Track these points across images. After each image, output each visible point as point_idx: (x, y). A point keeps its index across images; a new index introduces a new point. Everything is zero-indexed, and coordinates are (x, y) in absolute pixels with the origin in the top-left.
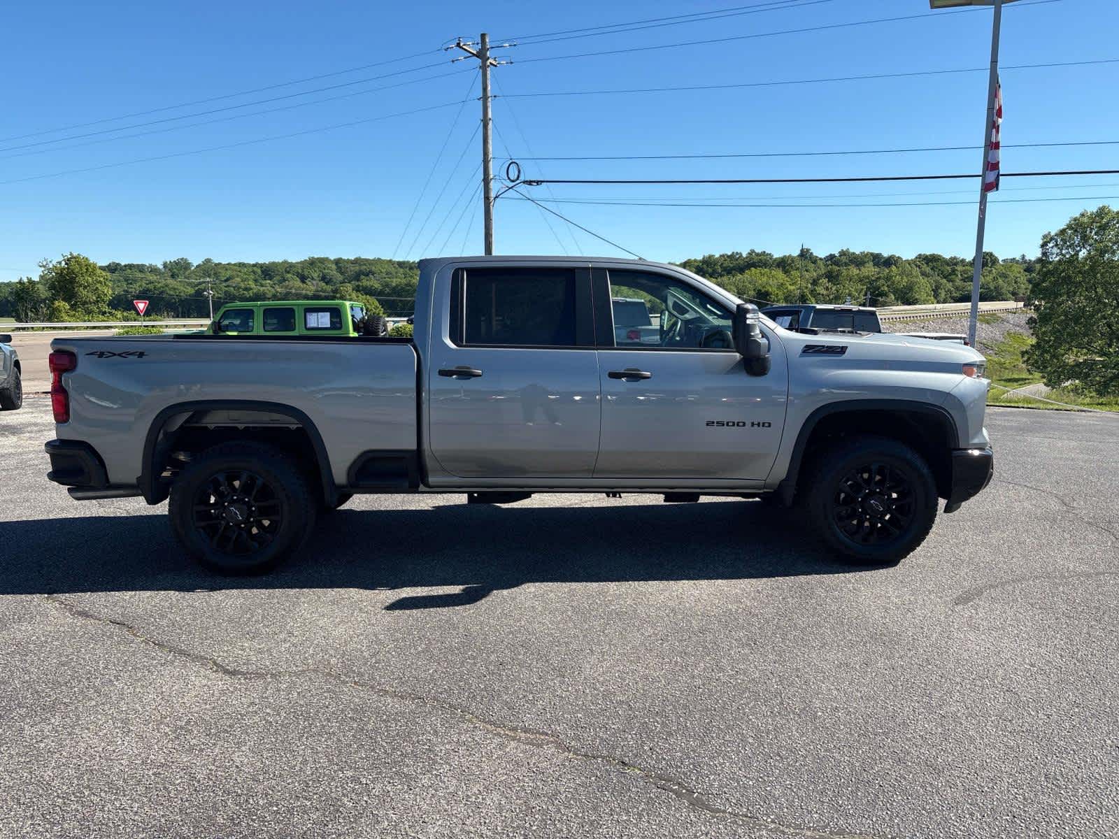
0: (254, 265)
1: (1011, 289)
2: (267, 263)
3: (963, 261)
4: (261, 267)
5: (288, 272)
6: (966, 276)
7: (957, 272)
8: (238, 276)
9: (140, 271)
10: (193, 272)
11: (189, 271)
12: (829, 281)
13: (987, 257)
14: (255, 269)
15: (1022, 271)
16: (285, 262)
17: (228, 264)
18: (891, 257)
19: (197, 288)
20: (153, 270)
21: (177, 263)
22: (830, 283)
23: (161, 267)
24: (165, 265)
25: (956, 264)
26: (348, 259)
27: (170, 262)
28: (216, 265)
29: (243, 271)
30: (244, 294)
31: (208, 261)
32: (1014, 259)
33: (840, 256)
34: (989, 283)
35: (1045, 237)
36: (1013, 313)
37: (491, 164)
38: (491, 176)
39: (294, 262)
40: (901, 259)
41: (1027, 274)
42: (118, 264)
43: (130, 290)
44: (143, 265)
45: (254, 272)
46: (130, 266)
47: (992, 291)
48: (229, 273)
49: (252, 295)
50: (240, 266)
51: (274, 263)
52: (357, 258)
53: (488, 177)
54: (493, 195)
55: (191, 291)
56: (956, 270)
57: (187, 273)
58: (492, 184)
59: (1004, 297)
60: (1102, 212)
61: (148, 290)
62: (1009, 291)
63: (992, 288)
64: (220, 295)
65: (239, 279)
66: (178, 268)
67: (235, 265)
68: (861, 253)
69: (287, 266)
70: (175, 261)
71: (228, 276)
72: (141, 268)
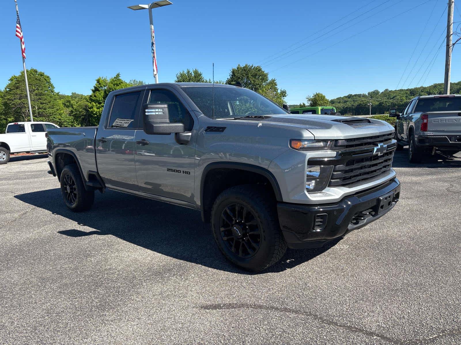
0: (407, 90)
2: (413, 88)
4: (410, 91)
5: (423, 92)
8: (398, 95)
9: (359, 97)
10: (380, 95)
11: (378, 95)
14: (407, 92)
16: (422, 87)
17: (395, 91)
19: (380, 102)
20: (364, 96)
21: (374, 92)
23: (367, 94)
24: (369, 93)
26: (454, 83)
27: (371, 92)
28: (390, 91)
29: (401, 93)
30: (400, 103)
31: (387, 90)
37: (452, 27)
38: (452, 33)
39: (426, 87)
42: (351, 95)
43: (354, 105)
44: (360, 94)
45: (406, 93)
46: (356, 95)
48: (394, 95)
49: (403, 103)
50: (400, 91)
51: (416, 88)
52: (459, 82)
53: (449, 34)
54: (451, 43)
55: (377, 103)
57: (377, 96)
58: (451, 38)
61: (361, 104)
64: (389, 104)
65: (399, 97)
66: (374, 94)
67: (398, 90)
69: (422, 89)
70: (373, 92)
71: (394, 96)
72: (359, 96)
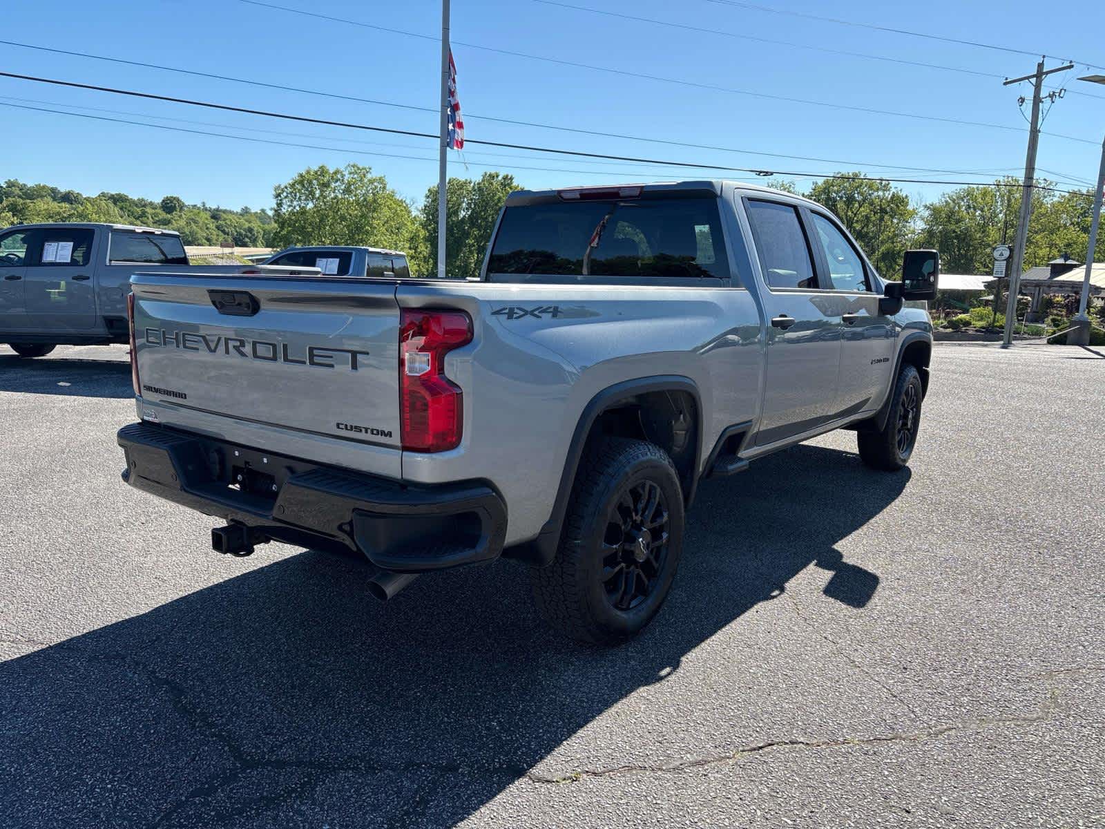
1: (205, 235)
3: (151, 204)
6: (157, 219)
7: (146, 214)
12: (14, 216)
13: (175, 202)
15: (209, 218)
18: (69, 192)
22: (15, 218)
25: (145, 206)
32: (195, 206)
33: (8, 187)
34: (184, 228)
35: (276, 189)
36: (220, 258)
40: (81, 195)
41: (213, 220)
47: (187, 235)
56: (146, 212)
59: (200, 242)
60: (323, 171)
62: (203, 236)
63: (188, 233)
68: (36, 186)
